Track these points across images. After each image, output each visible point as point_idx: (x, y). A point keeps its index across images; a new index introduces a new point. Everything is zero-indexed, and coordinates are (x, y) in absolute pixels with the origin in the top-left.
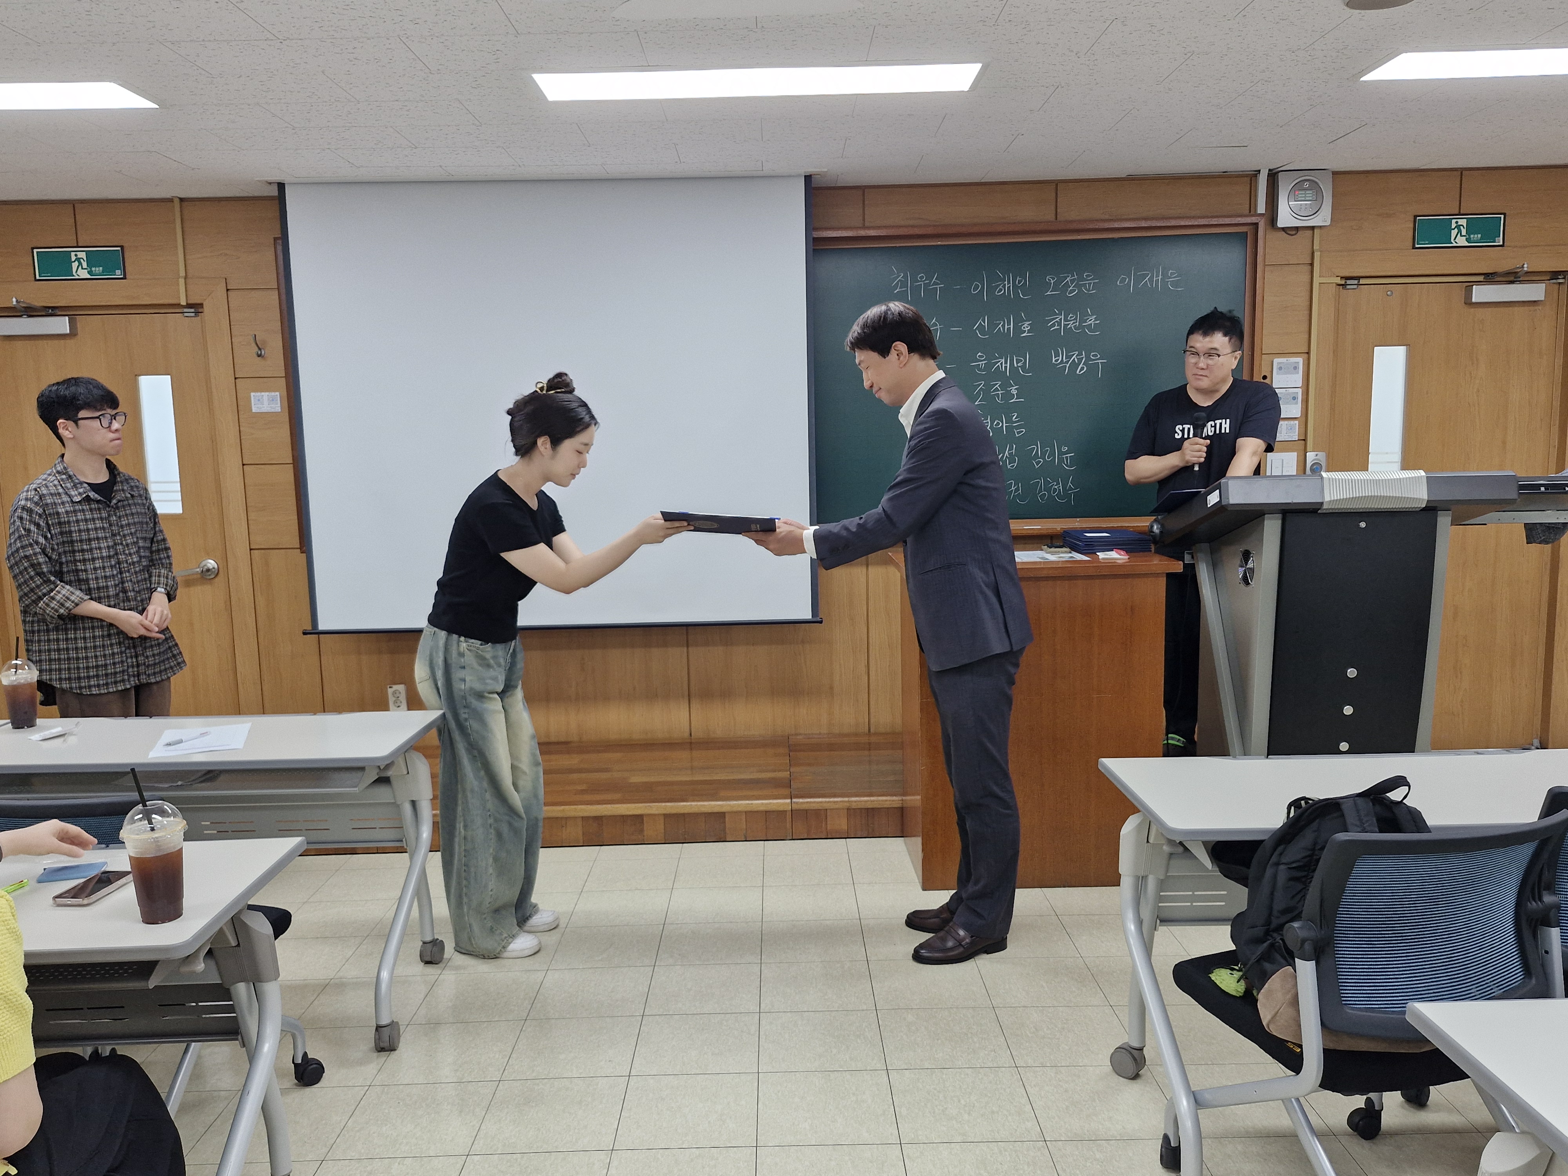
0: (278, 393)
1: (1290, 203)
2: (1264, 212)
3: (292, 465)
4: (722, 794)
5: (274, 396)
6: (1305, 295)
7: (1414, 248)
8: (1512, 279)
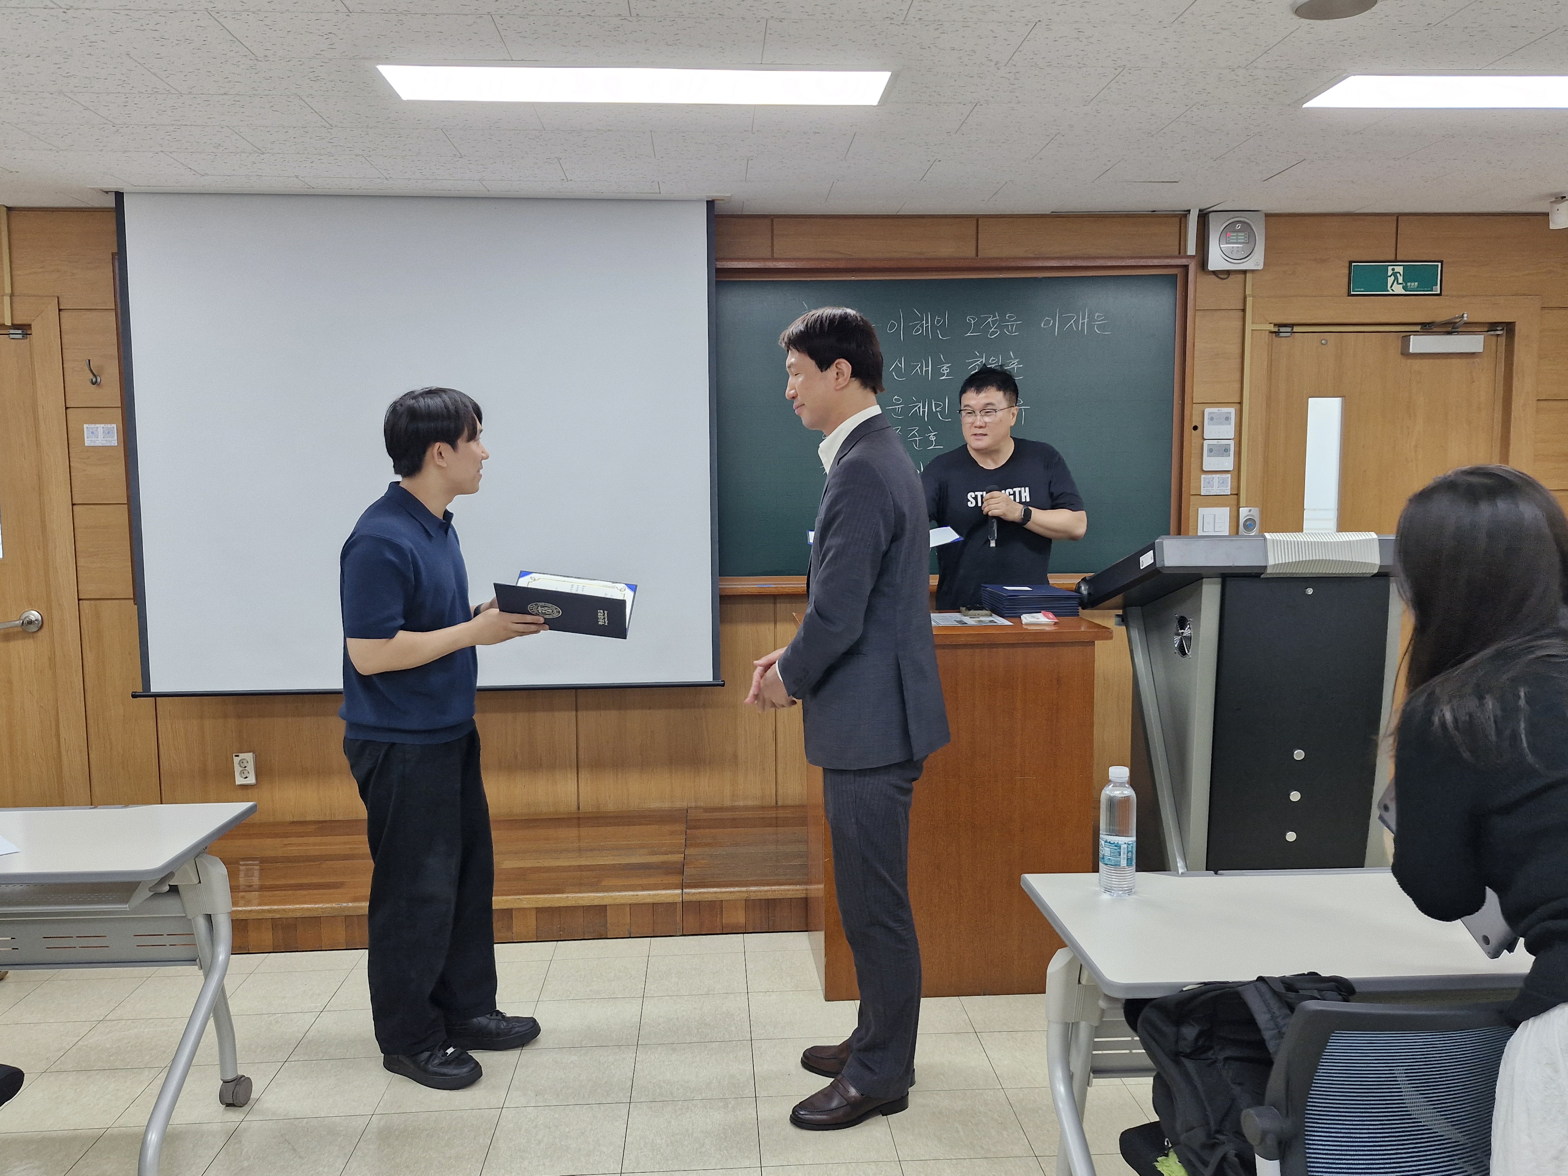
0: (115, 426)
1: (1221, 246)
2: (1194, 254)
3: (126, 506)
4: (605, 883)
5: (110, 428)
6: (1238, 340)
7: (1349, 295)
8: (1450, 329)
